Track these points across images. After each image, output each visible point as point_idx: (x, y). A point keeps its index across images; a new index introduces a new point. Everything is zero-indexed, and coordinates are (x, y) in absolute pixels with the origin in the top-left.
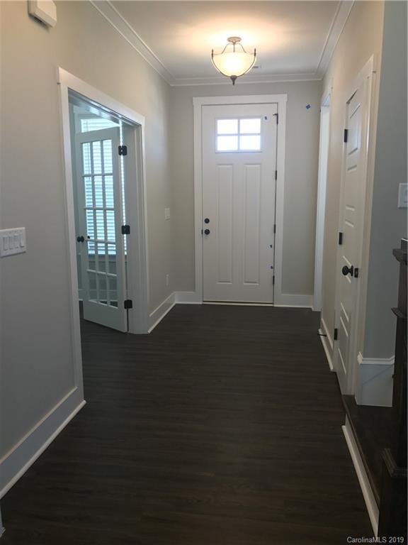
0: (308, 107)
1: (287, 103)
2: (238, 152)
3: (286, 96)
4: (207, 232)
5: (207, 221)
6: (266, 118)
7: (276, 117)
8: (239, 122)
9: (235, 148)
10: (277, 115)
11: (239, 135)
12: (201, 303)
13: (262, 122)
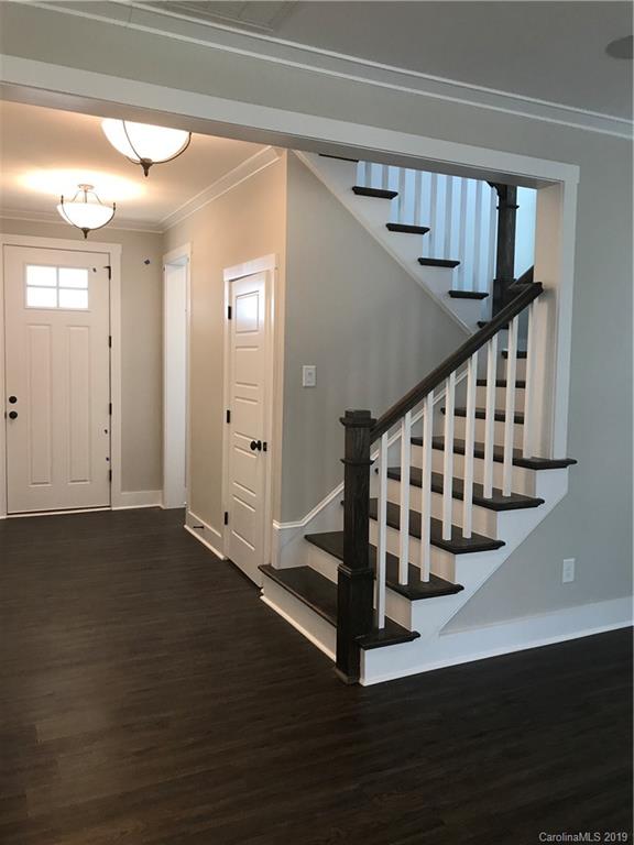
0: (147, 262)
1: (122, 255)
2: (59, 310)
3: (120, 246)
4: (13, 415)
5: (13, 400)
6: (95, 270)
7: (107, 270)
8: (58, 272)
9: (52, 304)
10: (109, 268)
11: (58, 288)
12: (4, 517)
13: (89, 276)
